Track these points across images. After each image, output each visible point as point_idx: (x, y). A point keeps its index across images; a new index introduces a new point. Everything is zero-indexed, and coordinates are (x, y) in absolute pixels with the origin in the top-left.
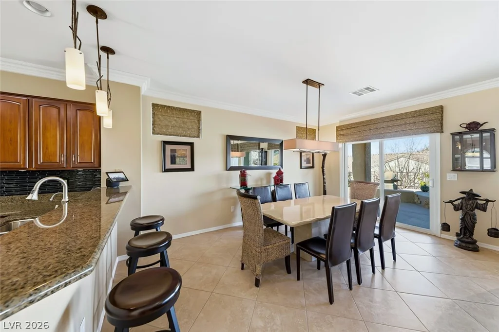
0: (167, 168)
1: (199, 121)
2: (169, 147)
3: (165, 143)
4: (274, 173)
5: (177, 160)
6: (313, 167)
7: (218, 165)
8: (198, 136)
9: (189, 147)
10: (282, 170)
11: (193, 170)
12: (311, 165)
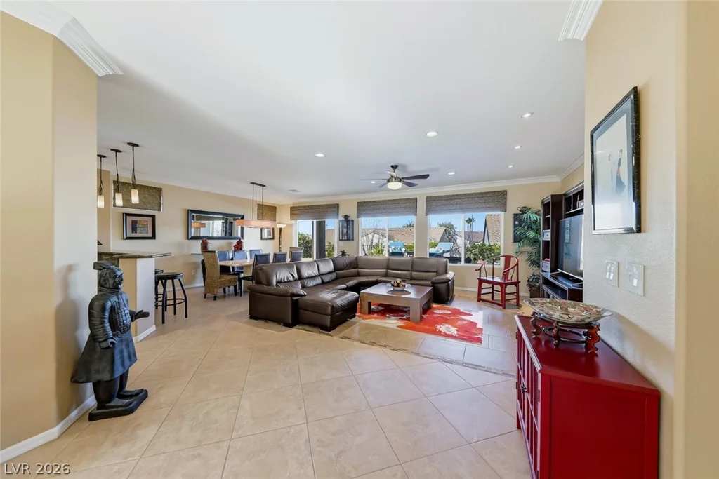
0: (128, 236)
1: (160, 197)
2: (130, 219)
3: (127, 215)
4: (235, 242)
5: (138, 229)
6: (273, 239)
7: (178, 234)
8: (160, 210)
9: (150, 219)
10: (242, 241)
11: (155, 238)
12: (271, 237)
